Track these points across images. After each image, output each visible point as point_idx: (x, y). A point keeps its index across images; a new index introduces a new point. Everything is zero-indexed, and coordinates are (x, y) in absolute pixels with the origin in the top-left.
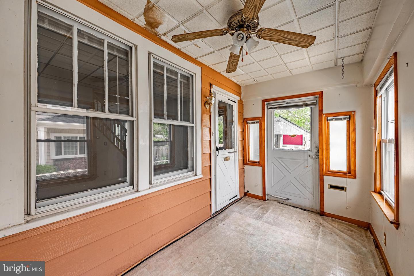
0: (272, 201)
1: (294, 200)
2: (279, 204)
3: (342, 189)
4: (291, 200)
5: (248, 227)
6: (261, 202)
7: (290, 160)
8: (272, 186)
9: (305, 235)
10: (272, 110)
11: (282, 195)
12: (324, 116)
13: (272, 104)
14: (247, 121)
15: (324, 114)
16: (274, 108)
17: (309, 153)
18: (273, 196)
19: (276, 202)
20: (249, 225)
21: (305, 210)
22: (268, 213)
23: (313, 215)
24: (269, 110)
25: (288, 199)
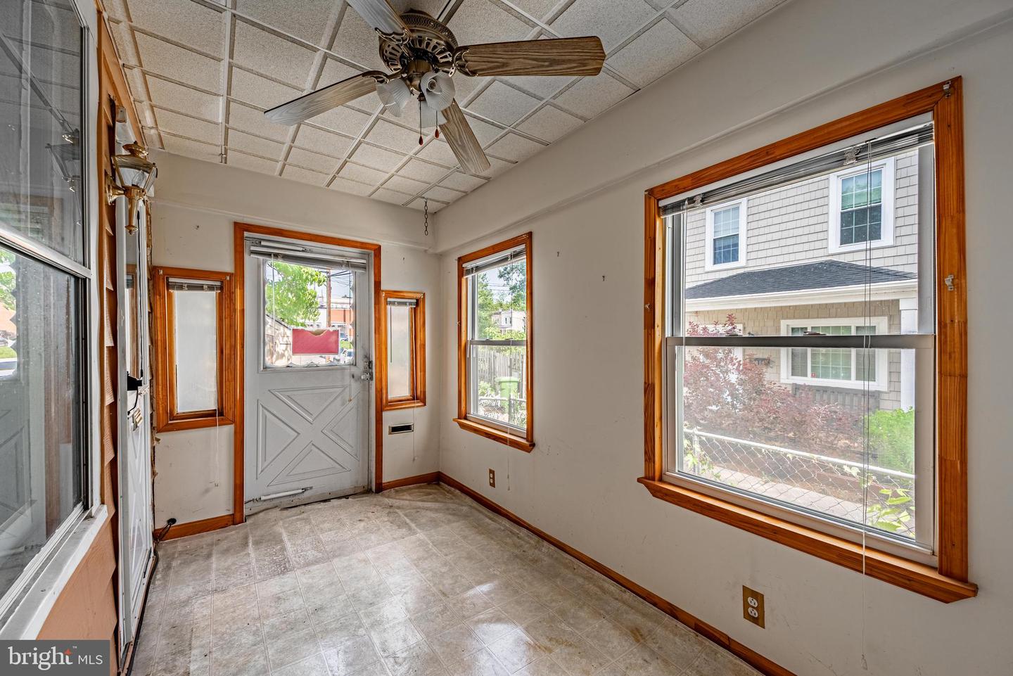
0: (261, 514)
1: (321, 485)
2: (286, 513)
3: (407, 428)
4: (311, 488)
5: (284, 606)
6: (233, 532)
7: (310, 391)
8: (260, 470)
9: (395, 536)
10: (261, 258)
11: (288, 486)
12: (384, 293)
13: (263, 243)
14: (167, 280)
15: (383, 291)
16: (269, 255)
17: (354, 369)
18: (263, 498)
19: (274, 510)
20: (279, 598)
21: (347, 497)
22: (288, 545)
23: (366, 499)
24: (252, 256)
25: (305, 490)
